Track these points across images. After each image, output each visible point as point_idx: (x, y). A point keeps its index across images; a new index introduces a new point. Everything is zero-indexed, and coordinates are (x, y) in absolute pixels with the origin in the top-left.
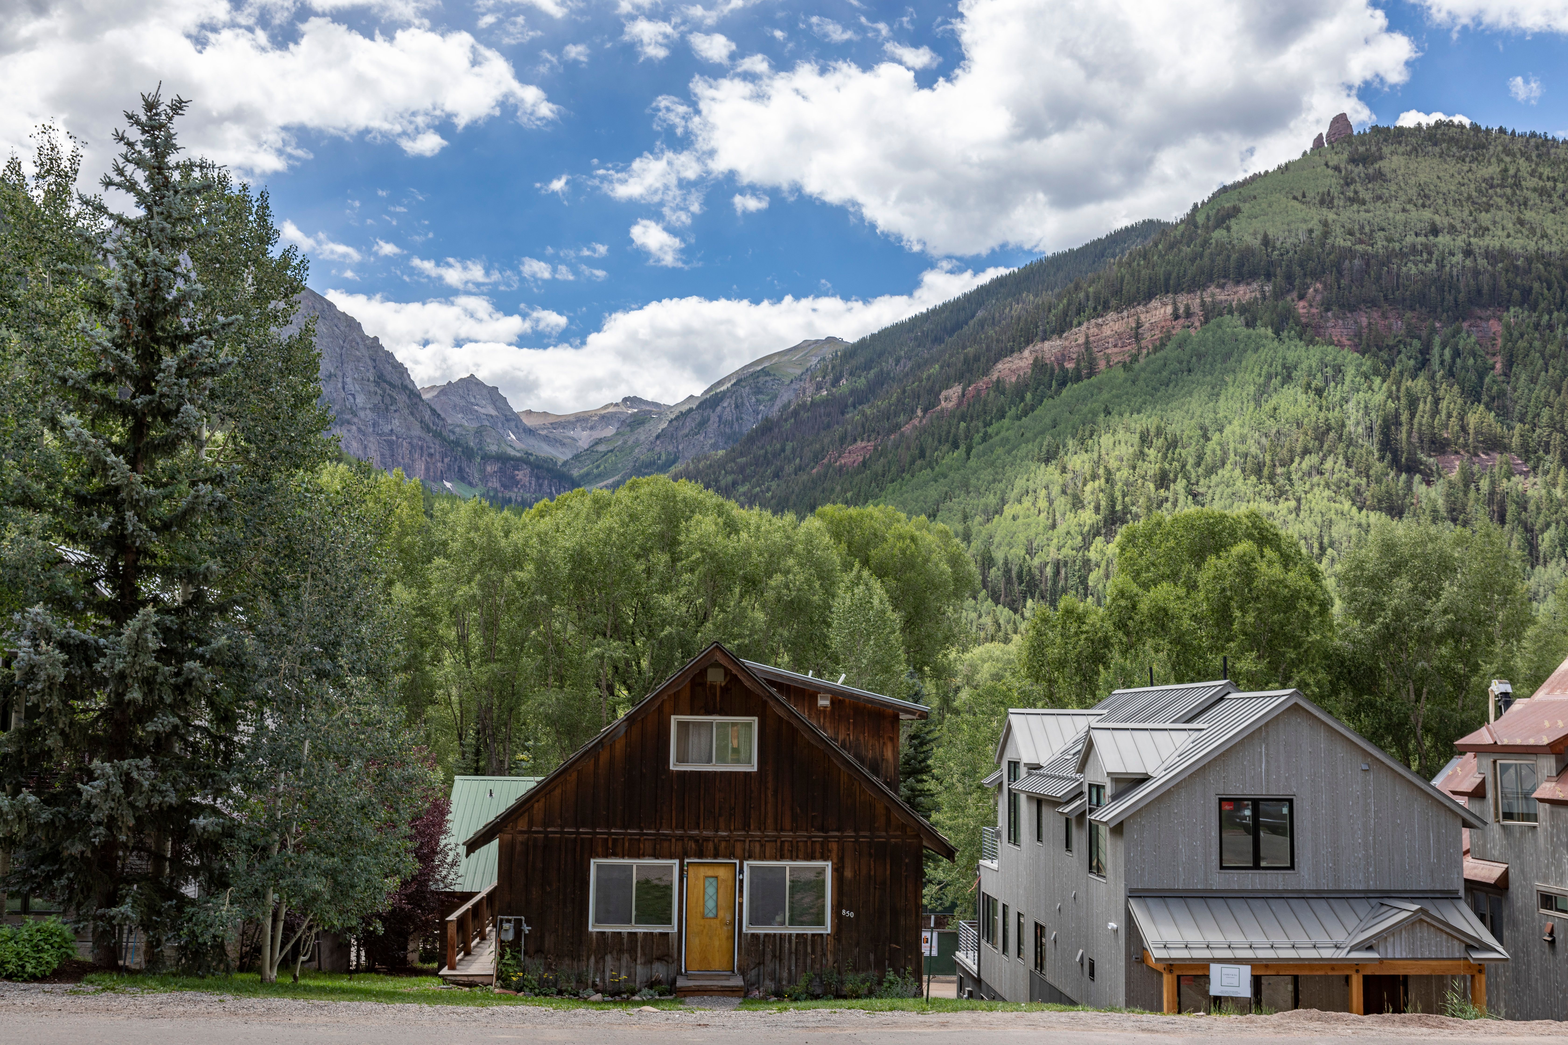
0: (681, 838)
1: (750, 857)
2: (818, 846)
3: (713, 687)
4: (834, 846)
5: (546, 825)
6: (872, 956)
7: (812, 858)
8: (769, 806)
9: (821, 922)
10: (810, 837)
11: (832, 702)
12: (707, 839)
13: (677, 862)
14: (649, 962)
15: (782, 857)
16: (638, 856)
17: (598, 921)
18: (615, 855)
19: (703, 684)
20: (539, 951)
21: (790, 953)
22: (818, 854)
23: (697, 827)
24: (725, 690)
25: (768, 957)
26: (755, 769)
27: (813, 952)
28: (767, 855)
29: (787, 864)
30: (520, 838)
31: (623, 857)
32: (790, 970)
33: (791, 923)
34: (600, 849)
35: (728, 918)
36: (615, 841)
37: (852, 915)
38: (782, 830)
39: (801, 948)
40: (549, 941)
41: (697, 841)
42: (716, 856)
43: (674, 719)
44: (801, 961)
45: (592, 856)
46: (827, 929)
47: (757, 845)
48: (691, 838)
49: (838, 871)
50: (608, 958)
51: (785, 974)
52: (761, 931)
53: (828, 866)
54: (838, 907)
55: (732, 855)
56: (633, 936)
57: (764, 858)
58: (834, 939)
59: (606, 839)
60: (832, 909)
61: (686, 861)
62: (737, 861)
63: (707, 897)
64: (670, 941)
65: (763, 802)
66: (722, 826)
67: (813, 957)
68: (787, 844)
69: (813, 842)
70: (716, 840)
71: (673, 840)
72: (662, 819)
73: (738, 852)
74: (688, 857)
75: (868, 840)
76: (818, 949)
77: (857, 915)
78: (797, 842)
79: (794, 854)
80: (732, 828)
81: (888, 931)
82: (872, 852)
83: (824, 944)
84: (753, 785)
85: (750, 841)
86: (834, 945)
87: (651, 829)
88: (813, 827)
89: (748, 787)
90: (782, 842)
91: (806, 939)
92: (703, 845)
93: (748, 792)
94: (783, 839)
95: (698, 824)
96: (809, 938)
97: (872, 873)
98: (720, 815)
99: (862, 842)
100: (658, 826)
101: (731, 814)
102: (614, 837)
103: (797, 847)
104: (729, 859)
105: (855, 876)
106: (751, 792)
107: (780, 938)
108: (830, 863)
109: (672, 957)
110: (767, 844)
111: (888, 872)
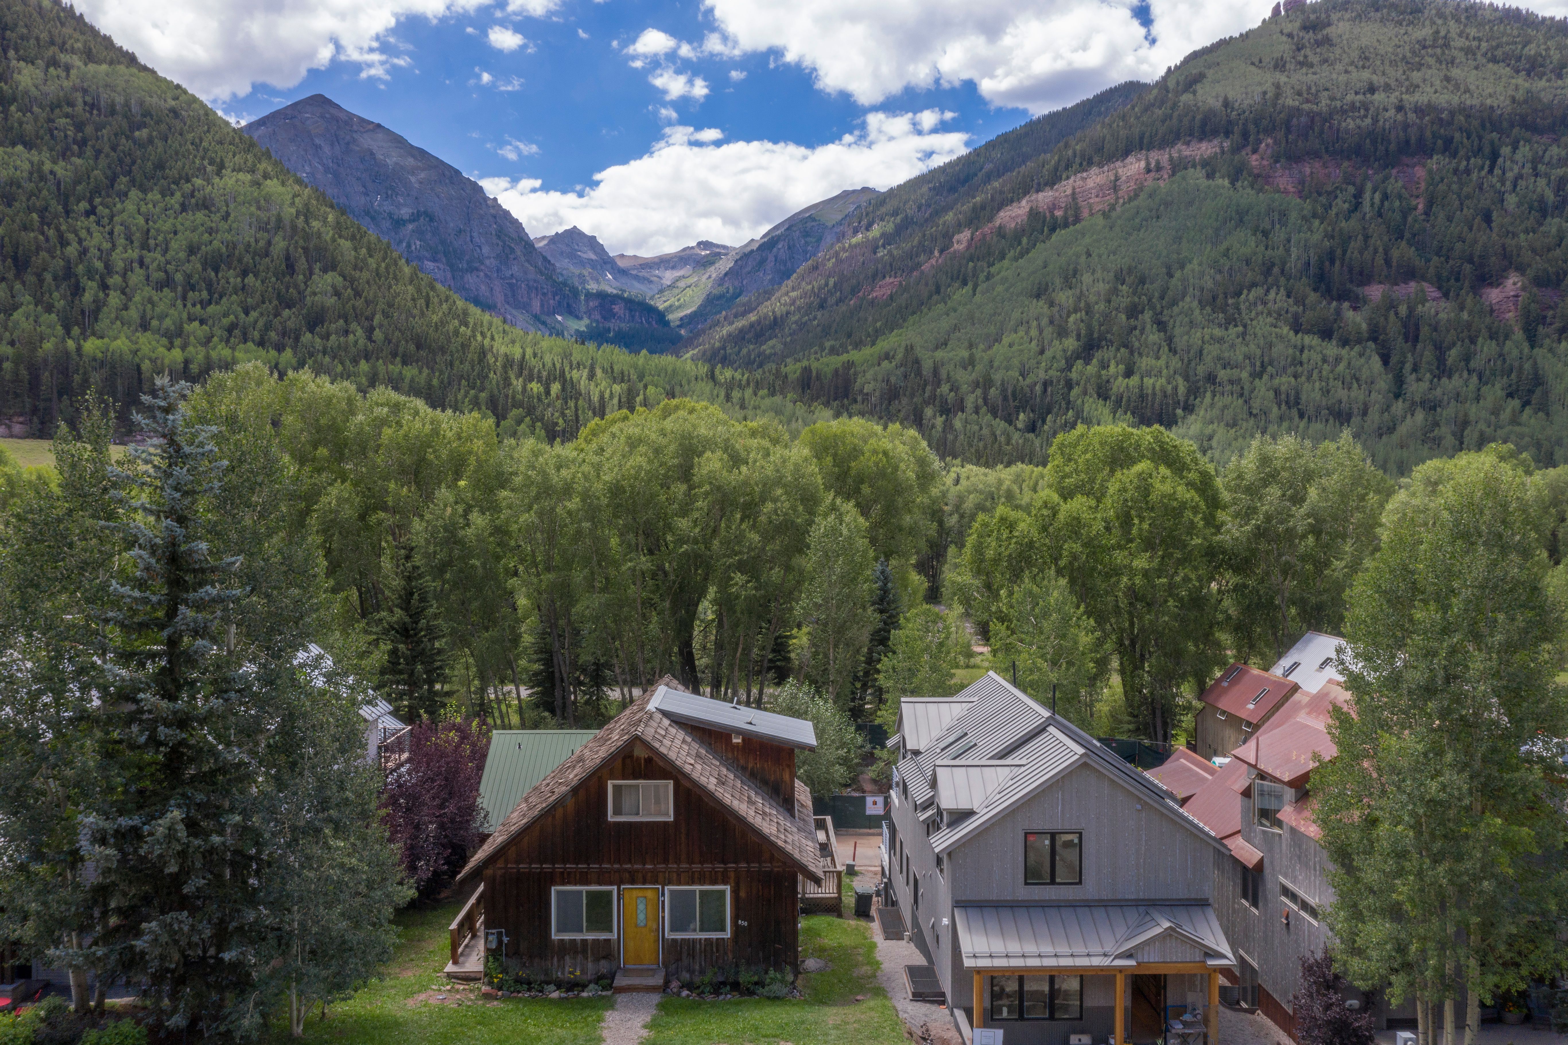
0: (618, 871)
1: (670, 883)
2: (720, 874)
3: (638, 759)
4: (732, 875)
5: (518, 862)
6: (761, 954)
7: (716, 882)
8: (683, 845)
9: (723, 929)
10: (714, 868)
11: (743, 740)
12: (637, 871)
13: (615, 887)
14: (597, 960)
15: (693, 883)
16: (587, 884)
17: (559, 930)
18: (569, 883)
19: (631, 757)
20: (517, 953)
21: (701, 951)
22: (719, 880)
23: (630, 862)
24: (647, 761)
25: (684, 956)
26: (672, 819)
27: (718, 951)
28: (682, 881)
29: (697, 888)
30: (499, 872)
31: (574, 885)
32: (700, 963)
33: (702, 930)
34: (558, 879)
35: (655, 926)
36: (569, 873)
37: (746, 924)
38: (693, 863)
39: (708, 947)
40: (523, 947)
41: (630, 872)
42: (644, 883)
43: (610, 784)
44: (708, 958)
45: (552, 884)
46: (727, 934)
47: (674, 874)
48: (625, 869)
49: (735, 892)
50: (567, 958)
51: (697, 967)
52: (679, 936)
53: (728, 889)
54: (736, 918)
55: (656, 882)
56: (584, 942)
57: (679, 884)
58: (733, 941)
59: (563, 872)
60: (731, 920)
61: (622, 886)
62: (660, 886)
63: (639, 911)
64: (612, 944)
65: (678, 843)
66: (648, 861)
67: (718, 954)
68: (696, 874)
69: (716, 872)
70: (644, 871)
71: (612, 871)
72: (603, 856)
73: (660, 879)
74: (623, 883)
75: (757, 869)
76: (721, 949)
77: (750, 923)
78: (704, 872)
79: (702, 880)
80: (655, 862)
81: (772, 935)
82: (760, 878)
83: (726, 944)
84: (671, 831)
85: (669, 872)
86: (733, 945)
87: (595, 864)
88: (715, 860)
89: (667, 832)
90: (693, 872)
91: (712, 942)
92: (634, 875)
93: (667, 836)
94: (694, 870)
95: (630, 860)
96: (714, 940)
97: (760, 893)
98: (646, 853)
99: (753, 871)
100: (600, 862)
101: (654, 852)
102: (569, 870)
103: (704, 875)
104: (655, 885)
105: (747, 896)
106: (669, 835)
107: (693, 941)
108: (728, 887)
109: (614, 956)
110: (682, 874)
111: (772, 892)
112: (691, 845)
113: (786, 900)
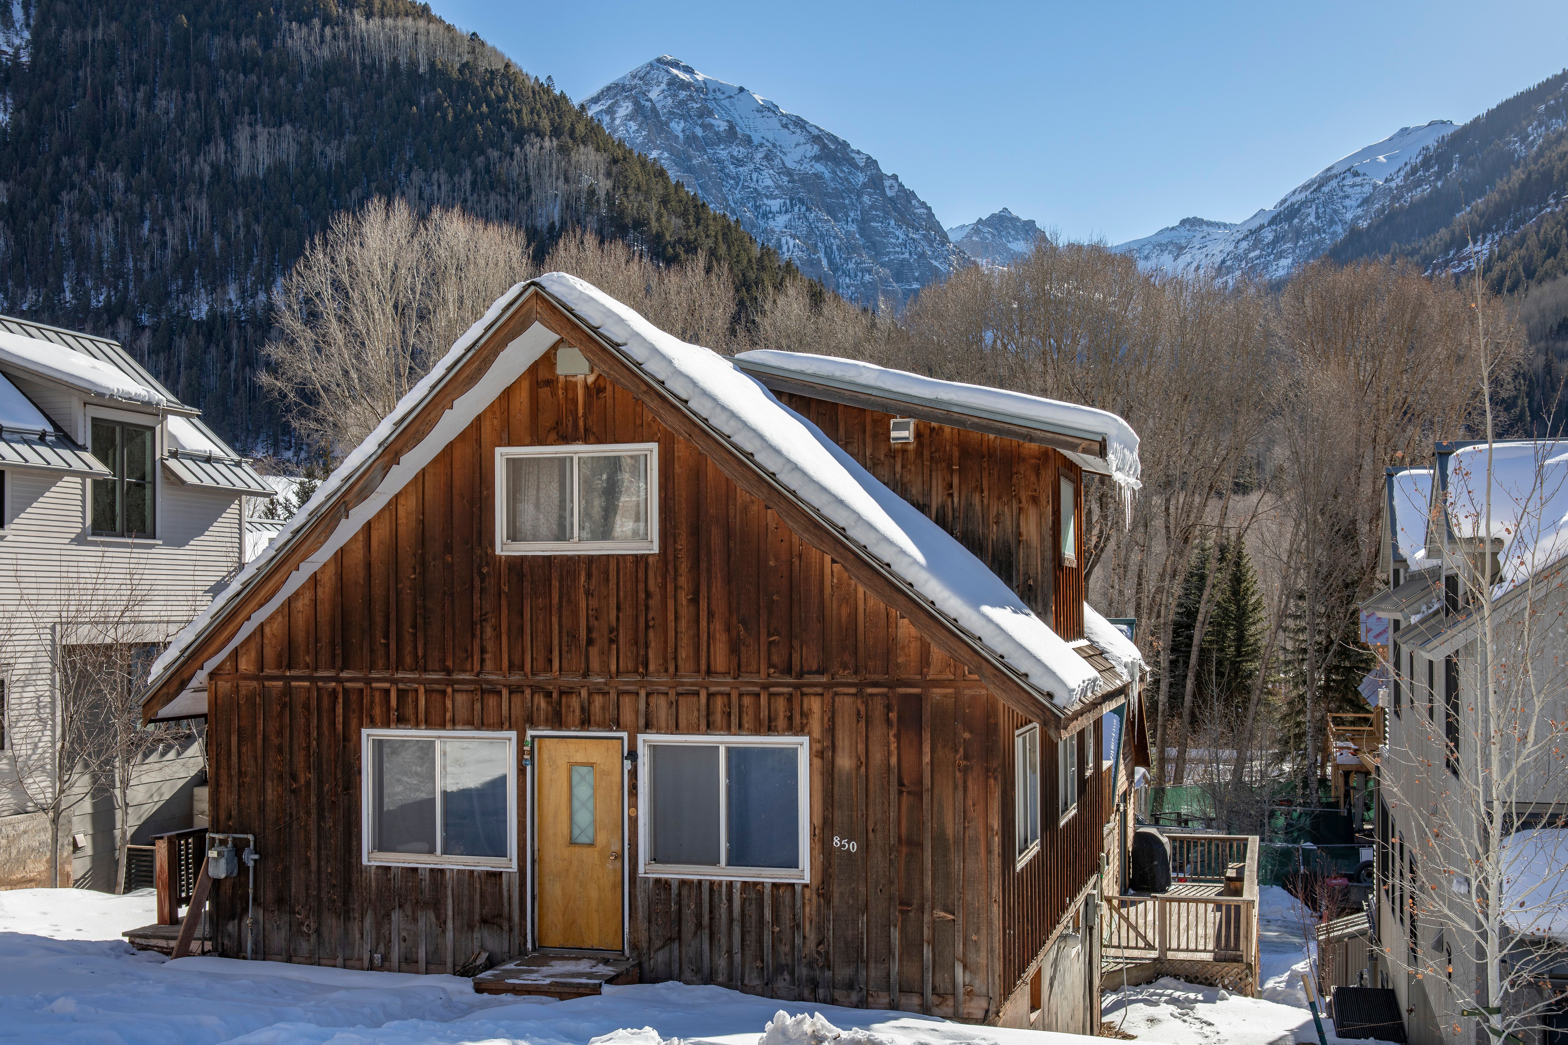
0: (516, 689)
1: (648, 726)
2: (781, 704)
3: (569, 386)
4: (815, 705)
6: (895, 934)
7: (770, 727)
8: (684, 623)
9: (790, 860)
10: (765, 687)
11: (918, 434)
12: (567, 692)
13: (512, 735)
14: (467, 928)
15: (710, 727)
16: (442, 724)
17: (381, 845)
18: (402, 721)
19: (551, 382)
20: (281, 899)
21: (731, 920)
22: (781, 722)
23: (548, 665)
24: (595, 391)
25: (689, 926)
26: (655, 548)
27: (776, 919)
28: (683, 723)
29: (720, 740)
30: (242, 689)
31: (417, 726)
32: (730, 952)
33: (733, 860)
34: (377, 711)
35: (613, 846)
36: (402, 694)
37: (853, 847)
38: (709, 672)
39: (752, 910)
40: (297, 880)
41: (548, 695)
42: (584, 724)
43: (498, 455)
44: (751, 939)
45: (363, 724)
46: (803, 873)
47: (662, 702)
48: (538, 688)
49: (823, 757)
50: (395, 916)
52: (673, 873)
53: (802, 746)
54: (824, 830)
55: (615, 723)
56: (437, 874)
57: (676, 729)
58: (818, 895)
59: (387, 692)
60: (813, 835)
61: (530, 733)
62: (625, 735)
63: (576, 804)
64: (505, 887)
65: (671, 616)
66: (595, 664)
67: (777, 929)
68: (719, 702)
69: (771, 695)
70: (584, 693)
71: (505, 693)
72: (483, 651)
73: (627, 716)
74: (533, 725)
75: (884, 690)
76: (786, 915)
77: (866, 847)
78: (741, 695)
79: (734, 720)
80: (613, 668)
81: (928, 883)
82: (893, 716)
83: (799, 904)
84: (651, 582)
85: (648, 695)
86: (819, 906)
87: (464, 671)
88: (770, 665)
89: (641, 586)
90: (710, 696)
91: (761, 894)
92: (560, 703)
93: (642, 595)
94: (713, 689)
95: (550, 661)
96: (768, 890)
97: (894, 760)
98: (590, 642)
99: (871, 695)
100: (477, 667)
101: (611, 641)
102: (401, 686)
103: (740, 707)
104: (611, 730)
105: (858, 768)
106: (648, 595)
107: (711, 890)
108: (805, 740)
109: (510, 919)
110: (682, 700)
111: (927, 759)
112: (703, 623)
113: (965, 782)
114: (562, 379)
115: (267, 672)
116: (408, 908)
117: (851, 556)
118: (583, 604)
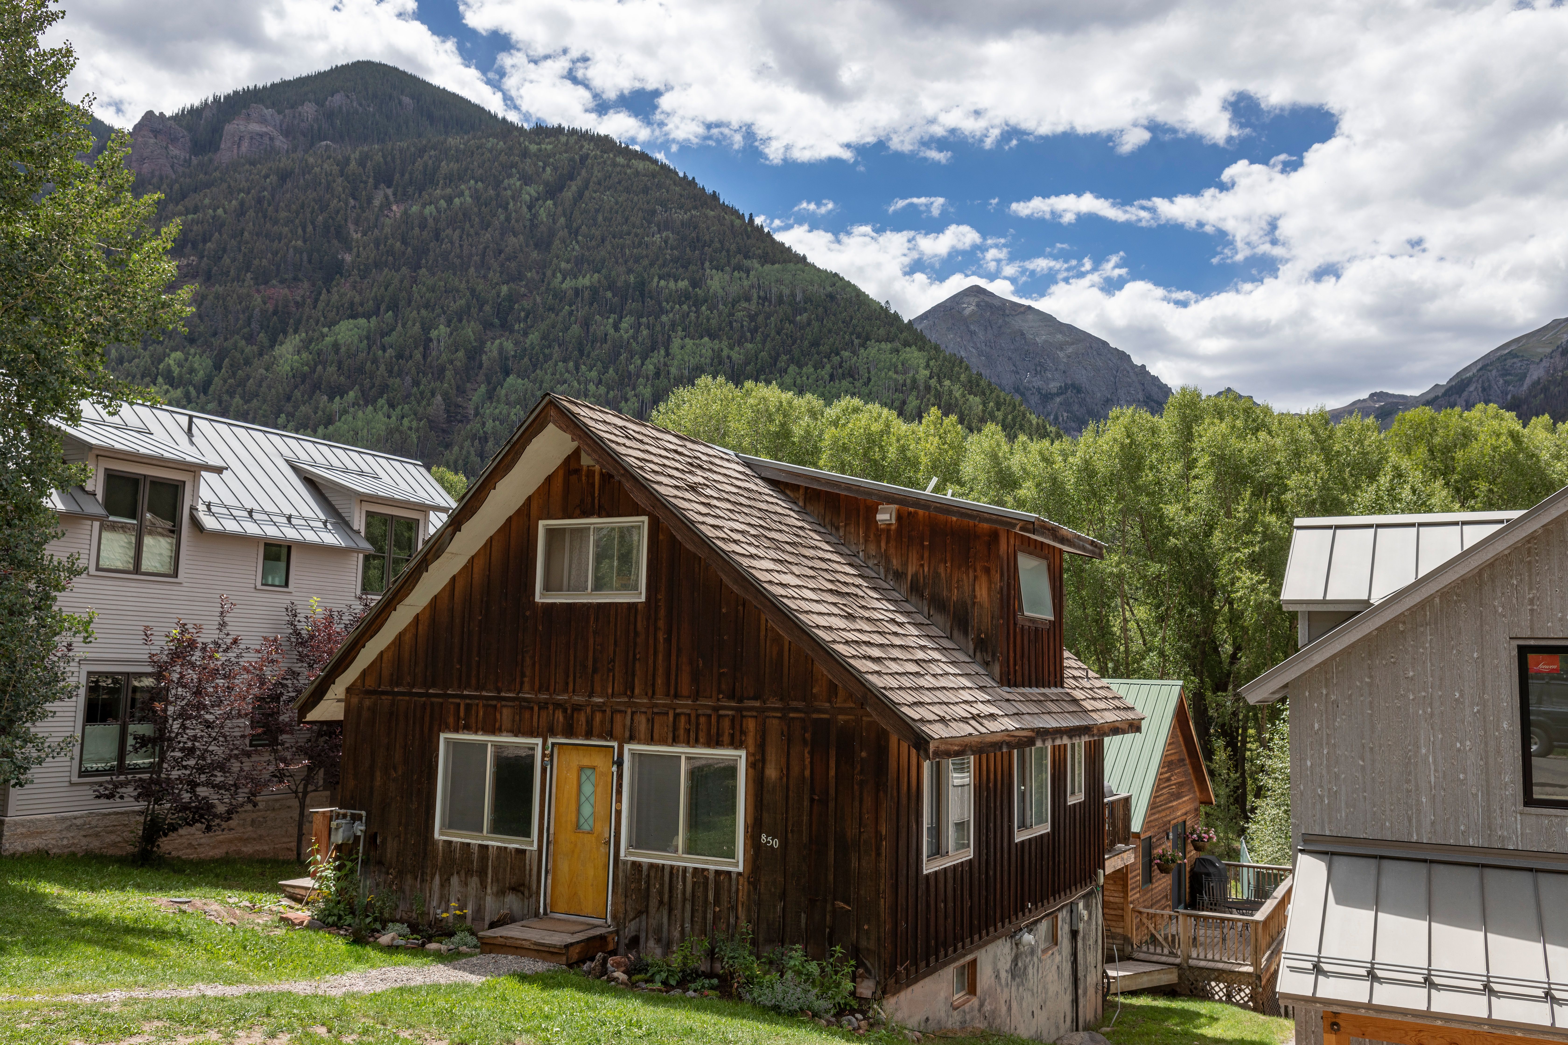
0: (543, 706)
1: (632, 739)
2: (726, 723)
3: (589, 473)
4: (751, 725)
5: (393, 682)
6: (805, 920)
7: (717, 743)
8: (660, 657)
9: (730, 852)
10: (715, 710)
11: (899, 517)
12: (577, 708)
13: (539, 741)
14: (501, 893)
15: (675, 741)
16: (493, 731)
17: (446, 824)
18: (467, 728)
19: (578, 470)
20: (380, 862)
21: (684, 899)
22: (726, 738)
23: (566, 688)
24: (607, 477)
25: (654, 902)
26: (643, 599)
27: (717, 900)
28: (656, 736)
29: (681, 750)
30: (367, 701)
31: (476, 732)
32: (682, 926)
33: (688, 850)
34: (451, 720)
35: (604, 833)
36: (468, 707)
37: (775, 843)
38: (676, 696)
39: (699, 892)
40: (391, 848)
41: (565, 711)
42: (589, 735)
43: (542, 526)
44: (698, 915)
45: (440, 730)
46: (738, 864)
47: (643, 719)
48: (558, 705)
49: (756, 766)
50: (454, 881)
51: (675, 934)
52: (646, 858)
53: (740, 757)
54: (755, 829)
55: (610, 735)
56: (483, 849)
57: (651, 741)
58: (749, 882)
59: (459, 705)
60: (746, 832)
61: (550, 741)
62: (615, 744)
63: (583, 799)
64: (527, 862)
65: (651, 651)
66: (597, 688)
67: (717, 909)
68: (683, 719)
69: (720, 717)
70: (589, 710)
71: (536, 708)
72: (523, 675)
73: (618, 729)
74: (553, 734)
75: (802, 715)
76: (724, 898)
77: (784, 844)
78: (698, 716)
79: (692, 735)
80: (610, 691)
81: (831, 878)
82: (808, 736)
83: (734, 889)
84: (639, 624)
85: (633, 713)
86: (749, 892)
87: (509, 691)
88: (720, 691)
89: (632, 627)
90: (677, 716)
91: (706, 878)
92: (572, 717)
93: (632, 634)
94: (678, 711)
95: (567, 684)
96: (711, 876)
97: (807, 773)
98: (595, 671)
99: (793, 718)
100: (518, 687)
101: (609, 670)
102: (468, 701)
103: (698, 724)
104: (606, 740)
105: (781, 778)
106: (636, 633)
107: (671, 873)
108: (743, 753)
109: (529, 888)
110: (657, 718)
111: (832, 773)
112: (674, 657)
113: (861, 793)
114: (585, 468)
115: (382, 688)
116: (463, 873)
117: (769, 604)
118: (591, 641)
